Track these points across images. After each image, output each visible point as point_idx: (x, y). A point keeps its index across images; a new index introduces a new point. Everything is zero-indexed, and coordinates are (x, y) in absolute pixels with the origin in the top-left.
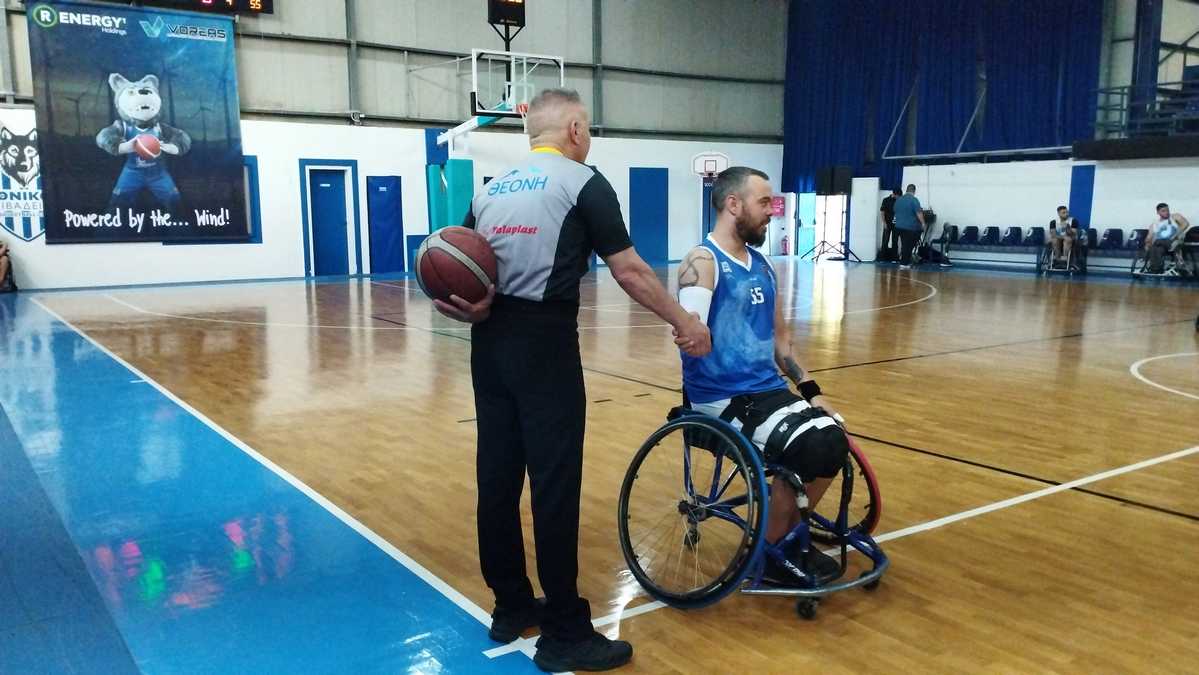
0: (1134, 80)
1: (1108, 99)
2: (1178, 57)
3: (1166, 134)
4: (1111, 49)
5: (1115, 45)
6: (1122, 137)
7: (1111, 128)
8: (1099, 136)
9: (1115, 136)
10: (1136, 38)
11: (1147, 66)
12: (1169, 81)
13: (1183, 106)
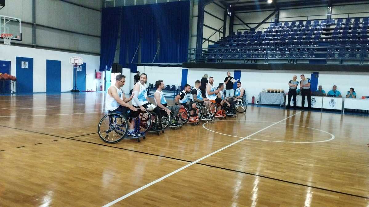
0: (197, 47)
1: (191, 51)
2: (207, 42)
3: (205, 62)
4: (191, 38)
5: (192, 37)
6: (194, 62)
7: (191, 60)
8: (188, 61)
9: (193, 62)
10: (197, 36)
11: (200, 44)
12: (205, 48)
13: (208, 55)
